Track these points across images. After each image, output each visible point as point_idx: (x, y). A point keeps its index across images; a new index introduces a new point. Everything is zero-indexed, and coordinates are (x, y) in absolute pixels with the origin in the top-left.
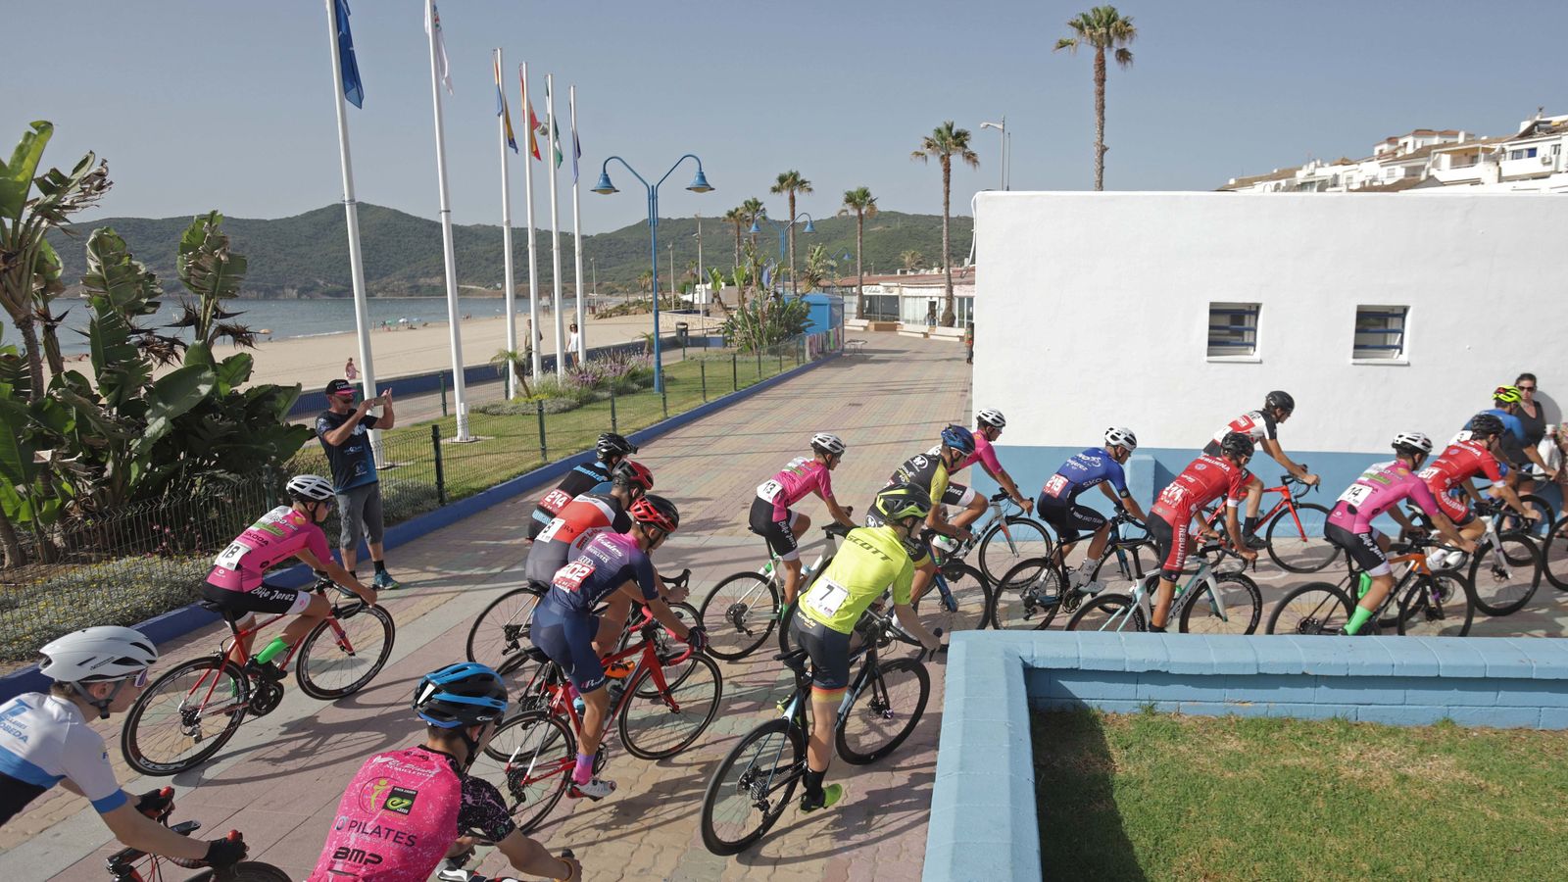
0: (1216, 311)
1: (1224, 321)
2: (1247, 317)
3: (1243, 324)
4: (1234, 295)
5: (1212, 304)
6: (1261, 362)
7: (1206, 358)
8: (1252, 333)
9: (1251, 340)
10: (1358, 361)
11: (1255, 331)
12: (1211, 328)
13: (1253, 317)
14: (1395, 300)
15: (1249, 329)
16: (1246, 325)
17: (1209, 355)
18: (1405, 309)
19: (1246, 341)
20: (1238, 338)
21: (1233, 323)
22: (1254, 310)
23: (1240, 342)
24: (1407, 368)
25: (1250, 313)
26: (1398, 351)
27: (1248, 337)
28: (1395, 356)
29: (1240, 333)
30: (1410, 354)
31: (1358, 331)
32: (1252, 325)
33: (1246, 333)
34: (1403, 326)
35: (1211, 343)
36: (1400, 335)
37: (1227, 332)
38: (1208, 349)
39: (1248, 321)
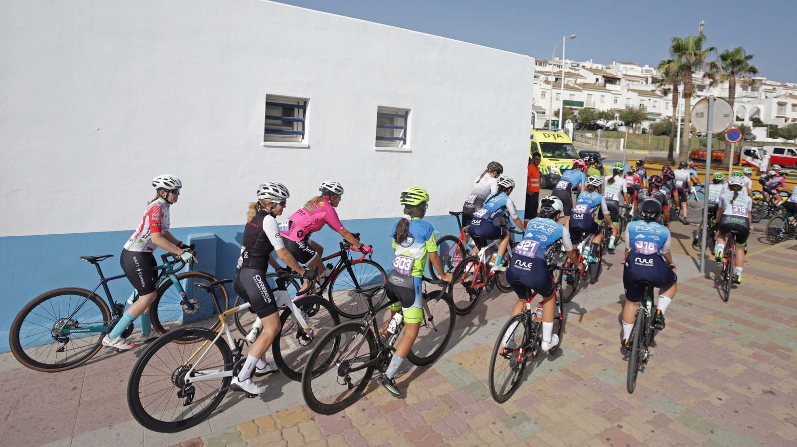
0: (272, 103)
1: (278, 113)
2: (296, 110)
3: (293, 116)
4: (287, 90)
5: (268, 97)
6: (309, 148)
7: (263, 143)
8: (300, 124)
9: (300, 130)
10: (379, 148)
11: (304, 122)
12: (267, 117)
13: (301, 111)
14: (401, 105)
15: (298, 120)
16: (296, 117)
17: (265, 141)
18: (407, 112)
19: (295, 130)
20: (289, 128)
21: (284, 114)
22: (302, 105)
23: (291, 130)
24: (409, 154)
25: (299, 107)
26: (402, 142)
27: (297, 127)
28: (400, 146)
29: (290, 123)
30: (412, 144)
31: (378, 126)
32: (301, 117)
33: (295, 123)
34: (406, 124)
35: (267, 131)
36: (403, 130)
37: (279, 122)
38: (265, 136)
39: (297, 114)
